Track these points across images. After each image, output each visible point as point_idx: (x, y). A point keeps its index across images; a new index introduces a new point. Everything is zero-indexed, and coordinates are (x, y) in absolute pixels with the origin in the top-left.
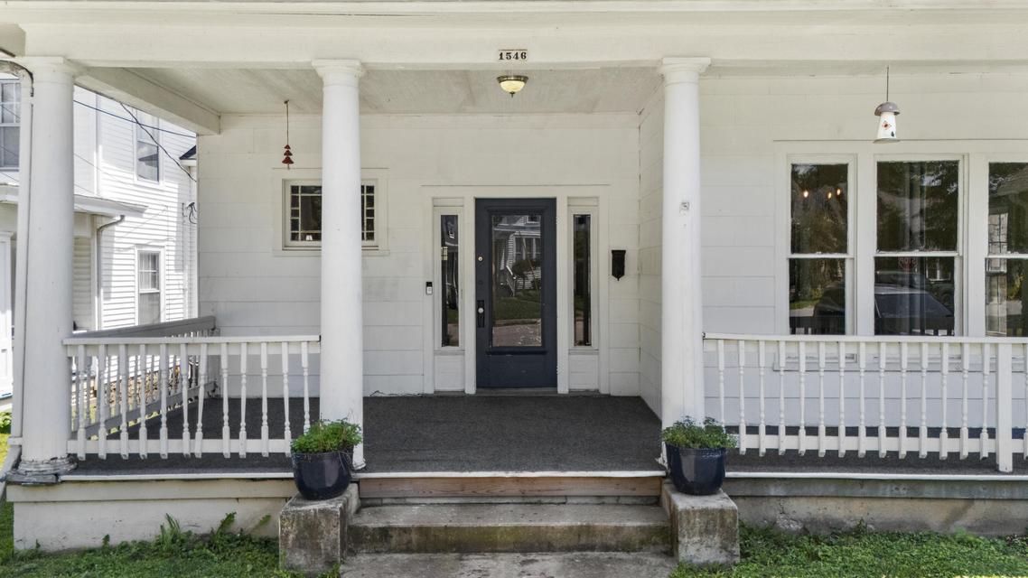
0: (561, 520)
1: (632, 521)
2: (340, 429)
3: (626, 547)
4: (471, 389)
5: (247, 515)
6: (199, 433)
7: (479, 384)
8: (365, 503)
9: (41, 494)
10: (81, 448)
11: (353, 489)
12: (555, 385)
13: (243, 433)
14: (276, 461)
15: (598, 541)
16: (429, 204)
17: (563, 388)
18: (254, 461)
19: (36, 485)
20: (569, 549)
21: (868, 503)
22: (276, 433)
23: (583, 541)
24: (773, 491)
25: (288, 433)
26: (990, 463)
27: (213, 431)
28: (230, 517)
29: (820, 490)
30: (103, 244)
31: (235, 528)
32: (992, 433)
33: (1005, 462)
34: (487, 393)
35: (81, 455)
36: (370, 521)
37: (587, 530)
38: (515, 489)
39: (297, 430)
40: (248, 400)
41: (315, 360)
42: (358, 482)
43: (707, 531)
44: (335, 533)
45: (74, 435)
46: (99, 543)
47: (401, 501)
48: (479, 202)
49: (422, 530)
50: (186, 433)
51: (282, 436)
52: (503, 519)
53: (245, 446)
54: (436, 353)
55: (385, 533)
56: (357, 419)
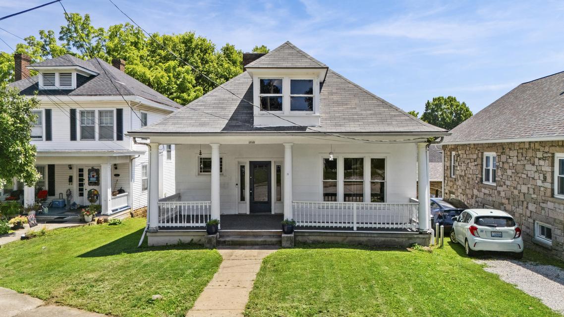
0: (260, 239)
1: (274, 240)
2: (215, 221)
3: (273, 244)
4: (248, 213)
5: (196, 239)
6: (186, 222)
7: (250, 212)
8: (221, 236)
9: (154, 234)
10: (161, 225)
11: (218, 233)
12: (271, 212)
13: (195, 222)
14: (202, 228)
15: (267, 243)
16: (237, 163)
17: (273, 213)
18: (197, 228)
19: (153, 232)
20: (262, 245)
21: (326, 237)
22: (202, 222)
23: (264, 243)
24: (306, 234)
25: (204, 222)
26: (352, 229)
27: (188, 222)
28: (192, 240)
29: (316, 234)
30: (133, 164)
31: (193, 242)
32: (353, 223)
33: (355, 229)
34: (252, 214)
35: (161, 226)
36: (222, 239)
37: (265, 241)
38: (251, 234)
39: (206, 222)
40: (196, 215)
41: (210, 206)
42: (219, 232)
43: (287, 241)
44: (215, 241)
45: (159, 222)
46: (165, 245)
47: (228, 236)
48: (251, 162)
49: (232, 241)
50: (183, 222)
51: (203, 223)
52: (248, 239)
53: (195, 225)
54: (239, 203)
55: (225, 242)
56: (219, 219)
